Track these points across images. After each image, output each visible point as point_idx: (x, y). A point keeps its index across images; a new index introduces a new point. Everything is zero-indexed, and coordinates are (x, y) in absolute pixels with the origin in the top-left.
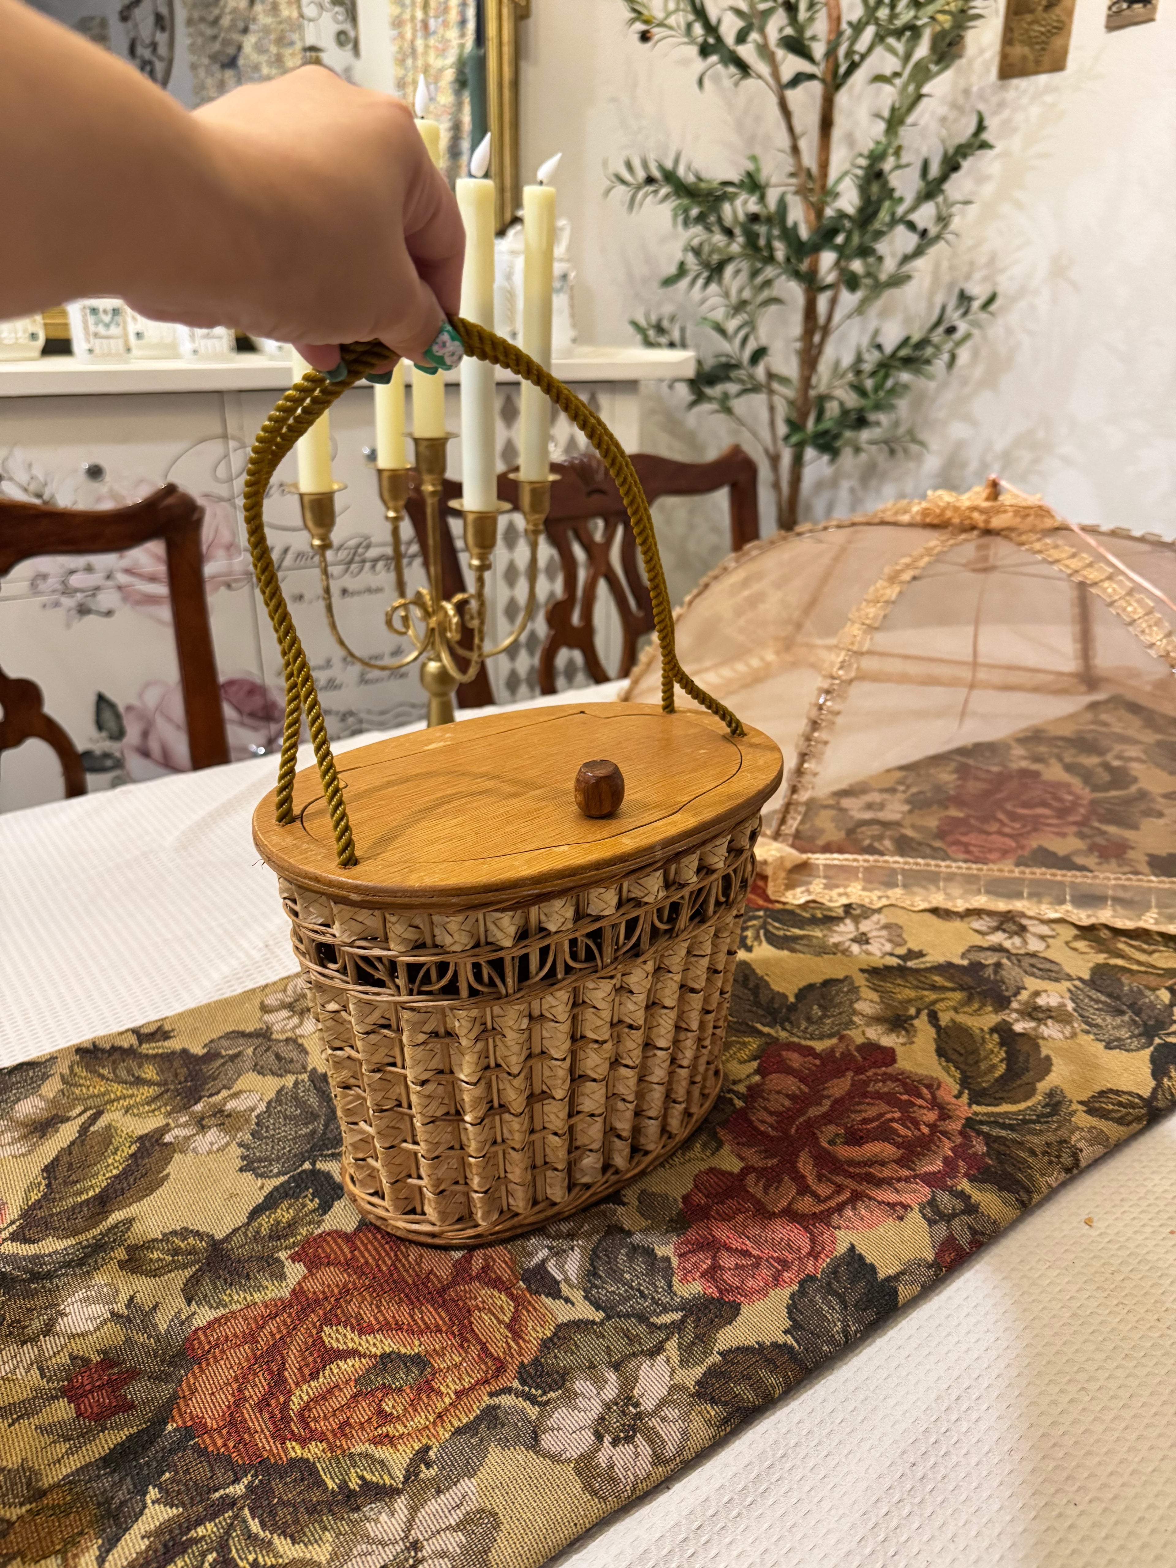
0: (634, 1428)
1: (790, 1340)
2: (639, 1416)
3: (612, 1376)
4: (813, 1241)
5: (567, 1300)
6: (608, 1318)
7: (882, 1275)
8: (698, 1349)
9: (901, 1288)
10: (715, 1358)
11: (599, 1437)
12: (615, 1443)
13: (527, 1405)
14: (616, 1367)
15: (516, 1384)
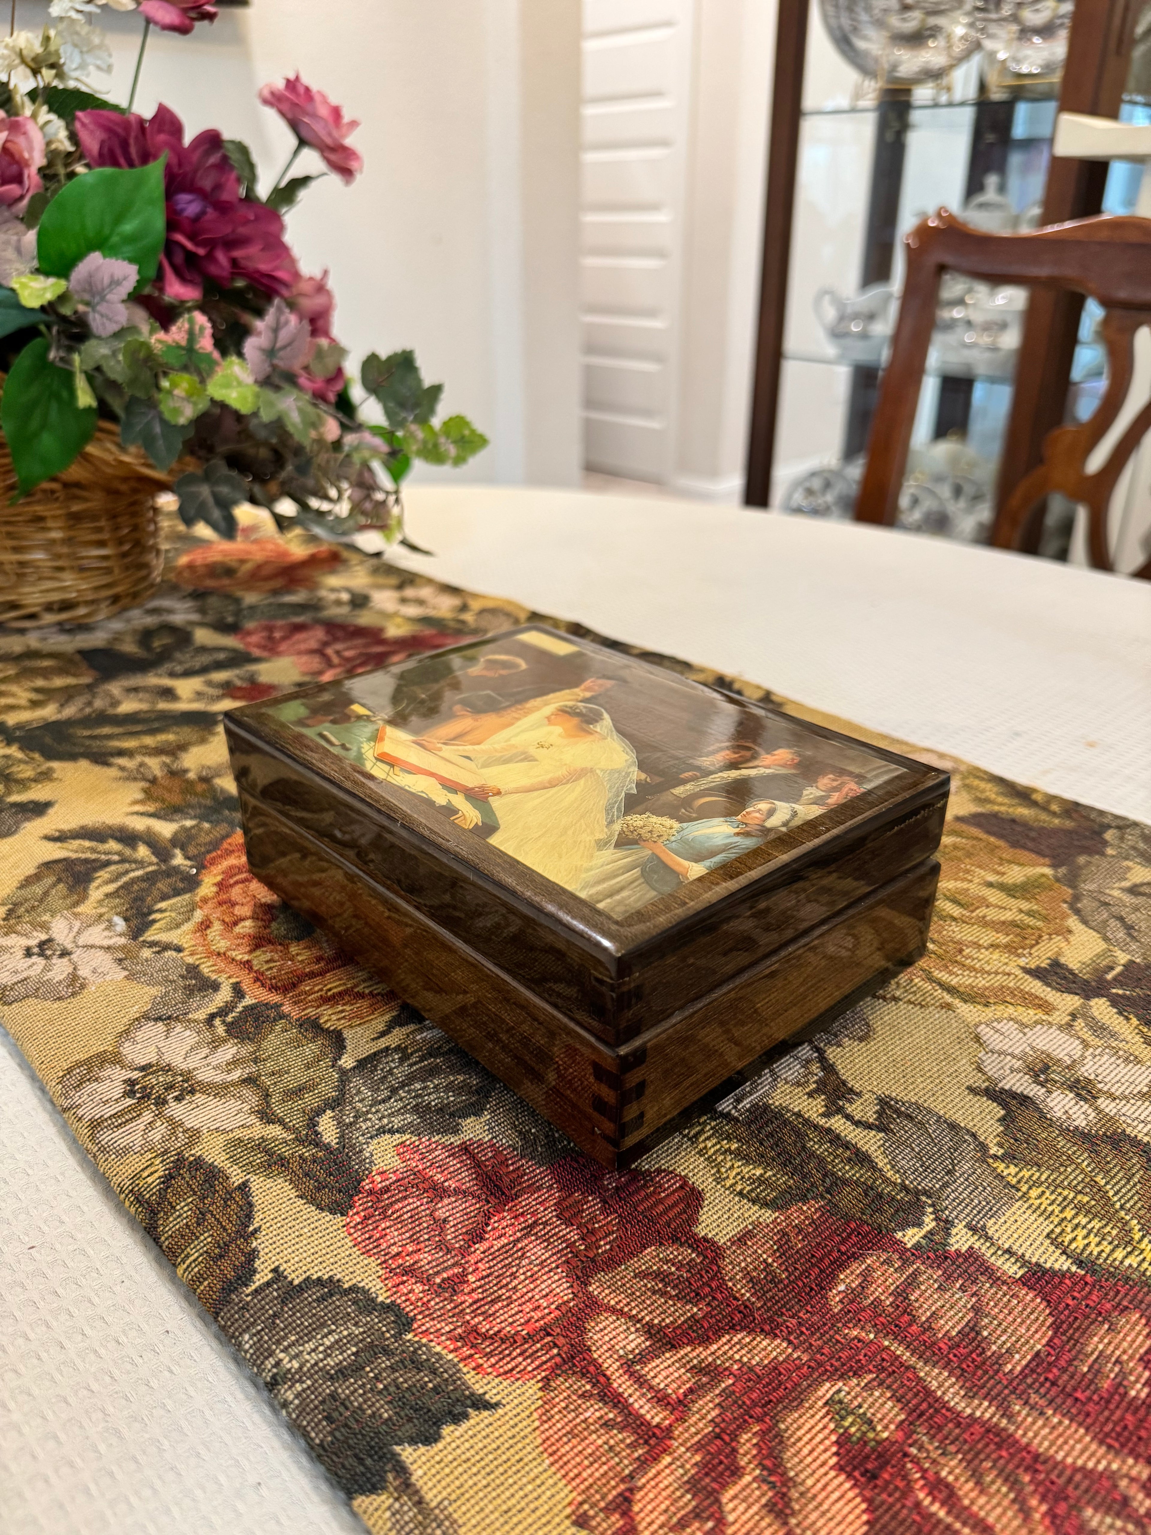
0: (146, 1097)
1: (262, 1277)
2: (161, 1102)
3: (236, 1075)
4: (512, 1340)
5: (383, 1034)
6: (343, 1072)
7: (407, 1453)
8: (260, 1158)
9: (383, 1500)
10: (236, 1177)
11: (143, 1069)
12: (131, 1083)
13: (212, 1009)
14: (250, 1081)
15: (248, 1001)
